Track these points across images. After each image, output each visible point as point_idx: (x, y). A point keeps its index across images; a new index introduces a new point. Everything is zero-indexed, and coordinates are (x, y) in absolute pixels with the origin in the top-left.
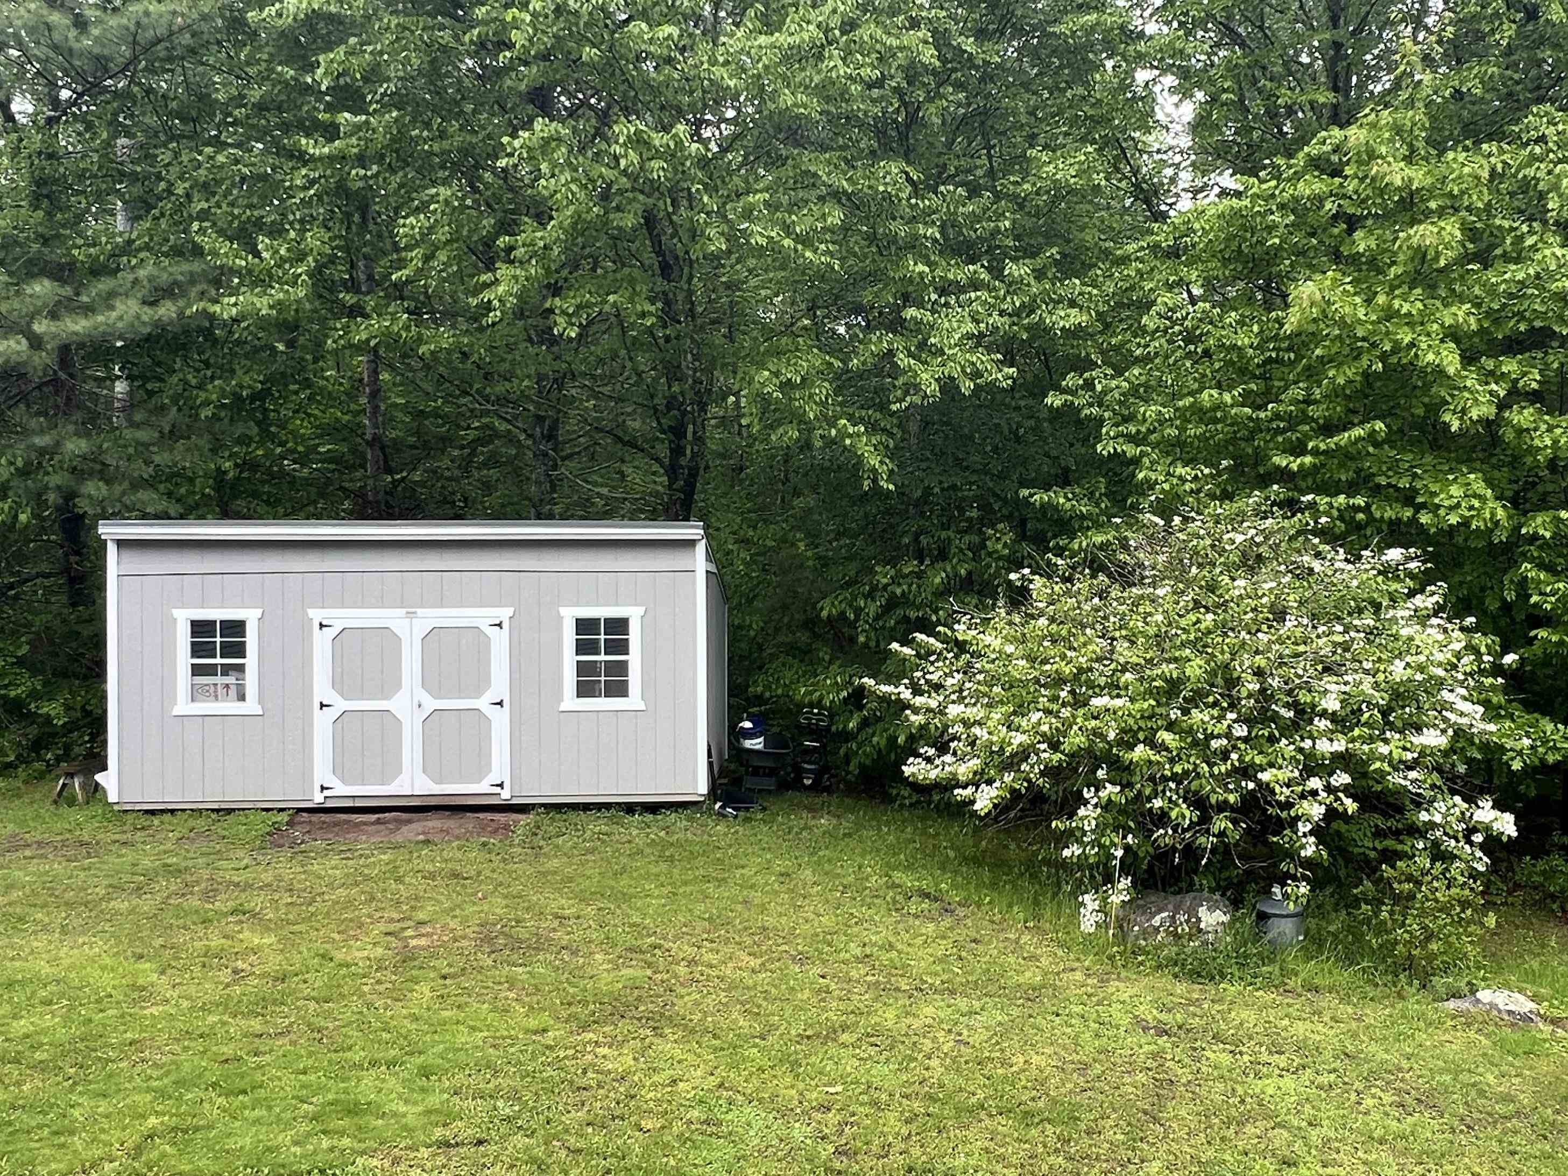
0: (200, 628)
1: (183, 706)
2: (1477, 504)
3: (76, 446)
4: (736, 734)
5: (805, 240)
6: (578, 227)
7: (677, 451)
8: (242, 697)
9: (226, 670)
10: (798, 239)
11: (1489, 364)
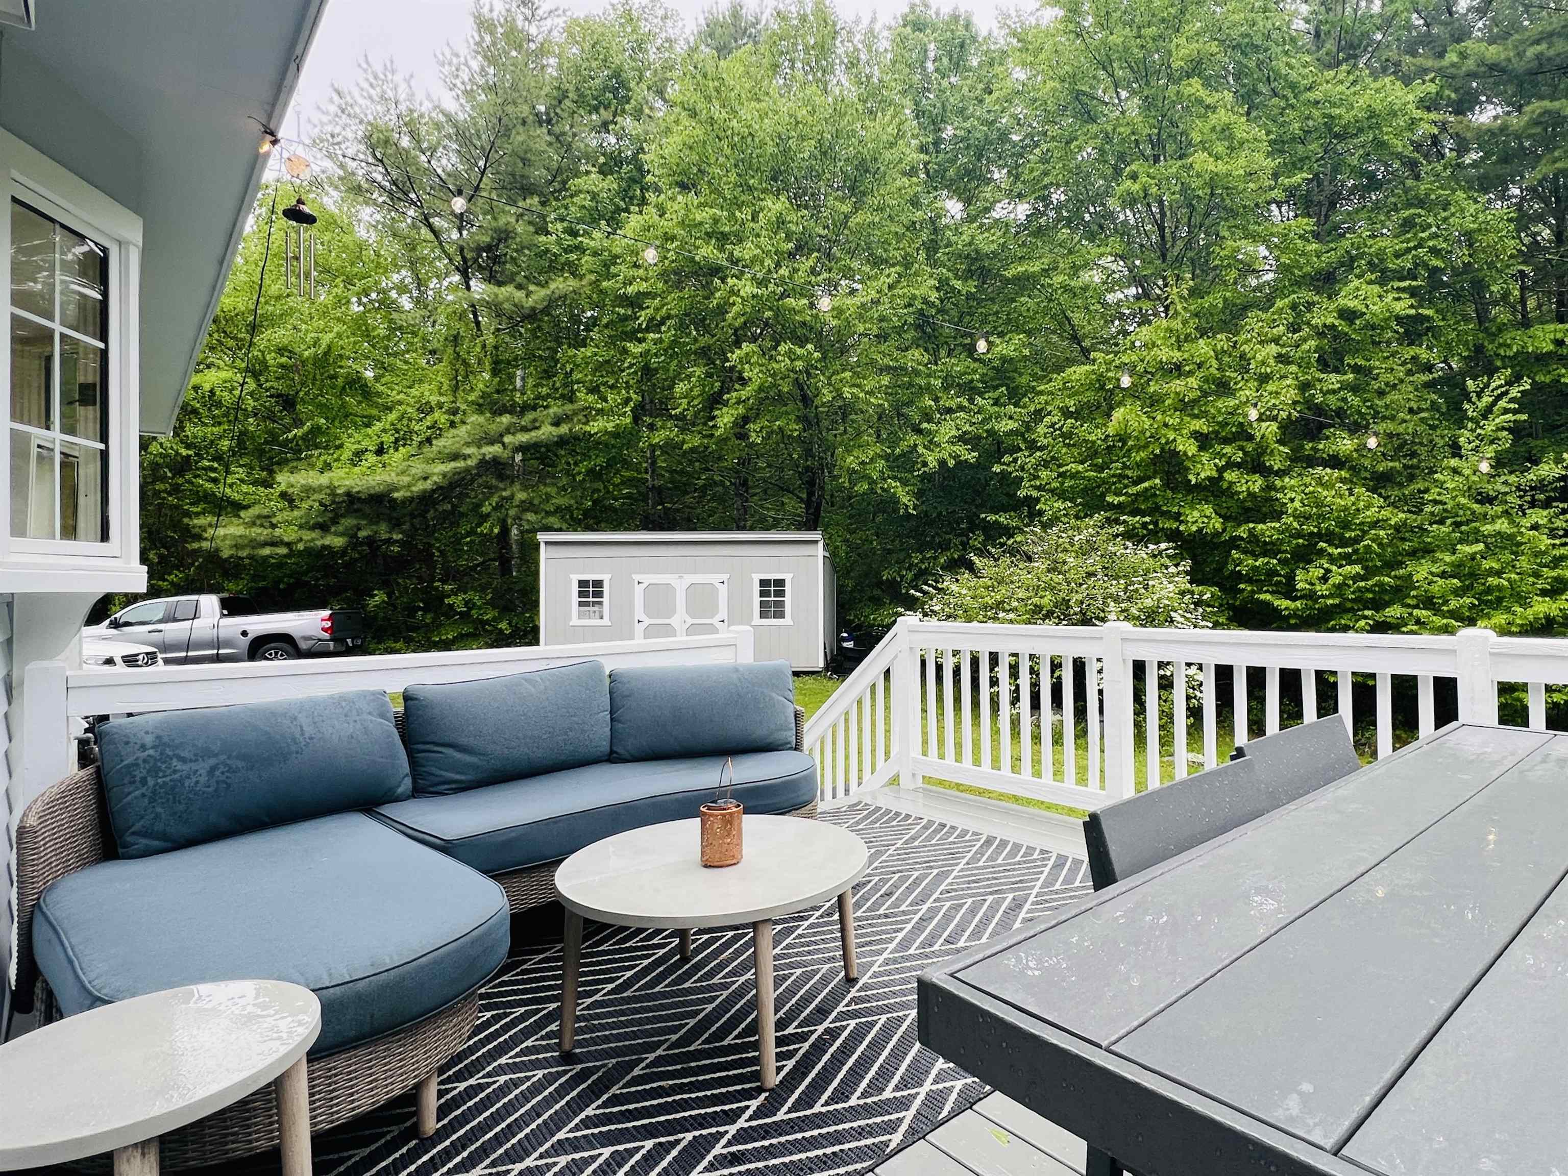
0: (583, 584)
1: (575, 621)
2: (1206, 520)
3: (521, 496)
4: (841, 640)
5: (871, 393)
6: (761, 389)
7: (810, 494)
8: (602, 618)
9: (594, 603)
10: (867, 393)
11: (1218, 448)
